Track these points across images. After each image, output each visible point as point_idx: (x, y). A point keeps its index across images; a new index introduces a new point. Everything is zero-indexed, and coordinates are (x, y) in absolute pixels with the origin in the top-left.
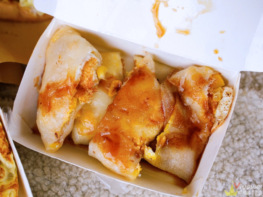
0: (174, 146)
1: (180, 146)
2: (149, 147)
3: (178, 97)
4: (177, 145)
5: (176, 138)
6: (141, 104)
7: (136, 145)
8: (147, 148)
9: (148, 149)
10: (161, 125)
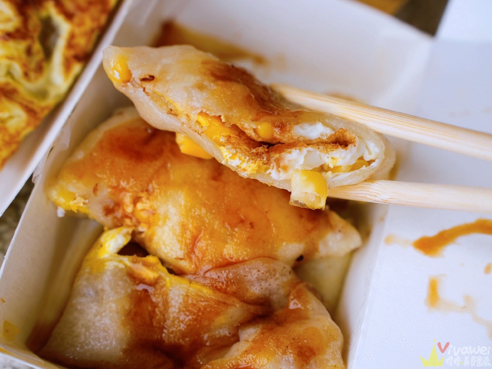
0: (133, 306)
1: (132, 319)
2: (129, 238)
3: (260, 312)
4: (136, 314)
5: (154, 312)
6: (239, 209)
7: (136, 200)
8: (128, 233)
9: (125, 236)
10: (185, 265)
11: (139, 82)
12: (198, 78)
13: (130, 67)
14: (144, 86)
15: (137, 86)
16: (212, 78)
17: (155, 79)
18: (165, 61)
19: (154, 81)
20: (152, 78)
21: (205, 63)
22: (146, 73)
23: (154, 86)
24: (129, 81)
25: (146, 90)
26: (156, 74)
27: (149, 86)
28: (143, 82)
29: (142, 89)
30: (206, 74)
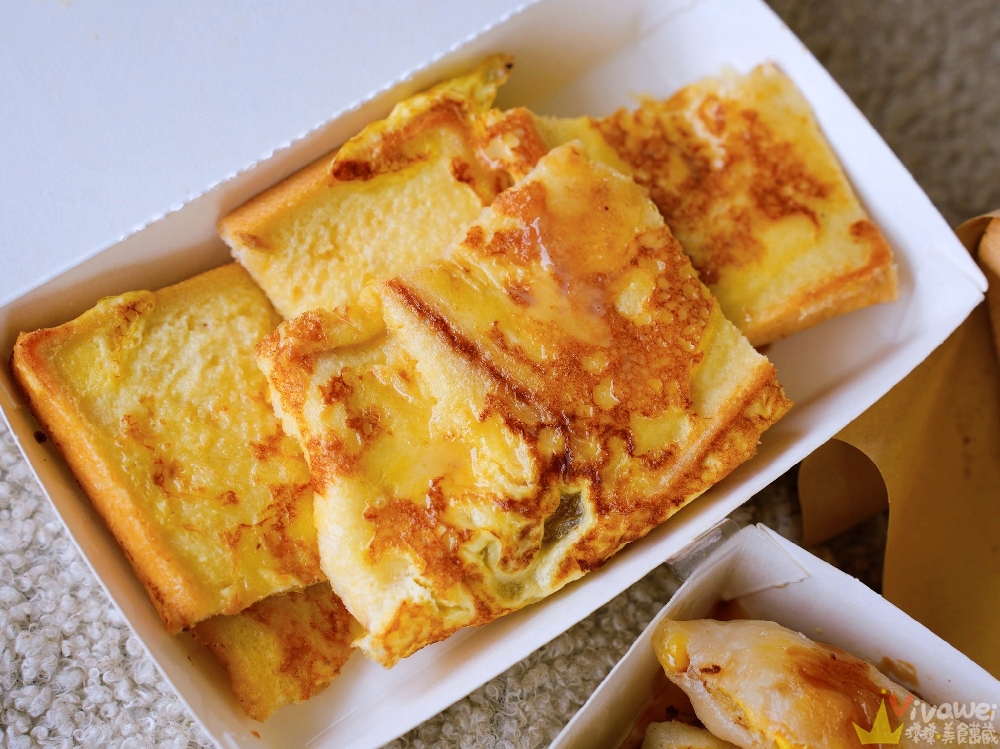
11: (697, 671)
12: (781, 676)
13: (690, 649)
14: (705, 678)
15: (696, 677)
16: (800, 679)
17: (721, 672)
18: (736, 645)
19: (719, 674)
20: (716, 669)
21: (792, 652)
22: (708, 662)
23: (720, 680)
24: (685, 670)
25: (708, 685)
26: (721, 663)
27: (711, 679)
28: (704, 674)
29: (701, 684)
30: (791, 670)
